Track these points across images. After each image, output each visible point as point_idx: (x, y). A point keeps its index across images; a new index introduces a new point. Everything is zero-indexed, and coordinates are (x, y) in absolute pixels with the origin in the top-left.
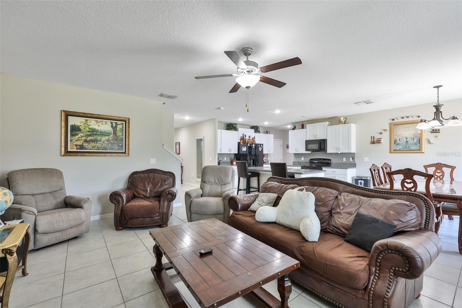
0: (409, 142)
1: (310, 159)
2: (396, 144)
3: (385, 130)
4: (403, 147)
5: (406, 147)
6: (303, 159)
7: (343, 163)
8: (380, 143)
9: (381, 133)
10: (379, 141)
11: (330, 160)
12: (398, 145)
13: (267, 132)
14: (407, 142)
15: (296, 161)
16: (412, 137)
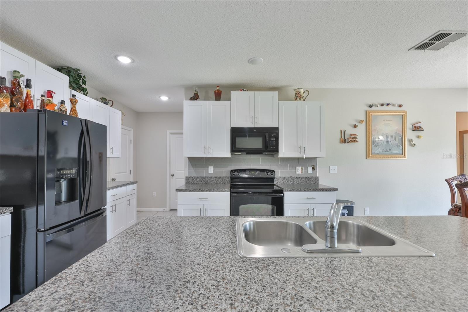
0: (390, 143)
1: (232, 171)
2: (374, 145)
3: (361, 122)
4: (383, 150)
5: (387, 149)
6: (211, 170)
7: (297, 177)
8: (355, 141)
9: (355, 126)
10: (353, 139)
11: (273, 172)
12: (377, 147)
13: (104, 101)
14: (388, 142)
15: (194, 175)
16: (394, 135)
